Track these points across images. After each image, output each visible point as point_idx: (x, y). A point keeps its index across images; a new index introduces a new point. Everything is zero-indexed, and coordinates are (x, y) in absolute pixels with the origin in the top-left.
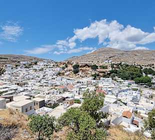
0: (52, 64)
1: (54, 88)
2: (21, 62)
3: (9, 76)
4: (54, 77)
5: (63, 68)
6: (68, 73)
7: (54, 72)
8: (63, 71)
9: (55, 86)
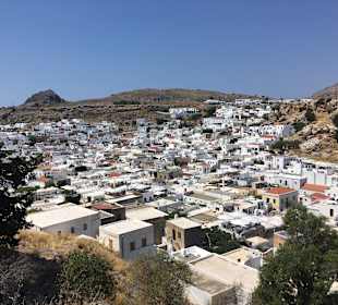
0: (261, 113)
1: (254, 194)
2: (172, 111)
3: (139, 152)
4: (262, 155)
5: (298, 126)
6: (313, 142)
7: (262, 141)
8: (296, 137)
9: (258, 186)
